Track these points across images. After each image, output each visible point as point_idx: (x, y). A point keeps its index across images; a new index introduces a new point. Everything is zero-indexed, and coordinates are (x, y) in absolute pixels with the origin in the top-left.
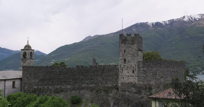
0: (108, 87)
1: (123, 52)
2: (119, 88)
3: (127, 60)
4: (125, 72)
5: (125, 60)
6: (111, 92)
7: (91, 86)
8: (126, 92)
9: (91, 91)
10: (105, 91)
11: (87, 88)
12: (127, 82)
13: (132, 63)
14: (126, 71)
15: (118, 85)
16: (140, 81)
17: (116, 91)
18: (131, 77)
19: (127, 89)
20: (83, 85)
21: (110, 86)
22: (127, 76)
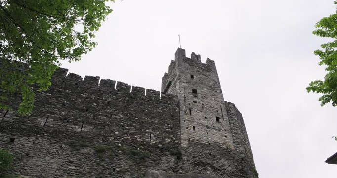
0: (146, 146)
1: (189, 77)
2: (183, 152)
3: (198, 91)
4: (197, 114)
5: (195, 92)
6: (157, 162)
7: (77, 129)
8: (205, 169)
9: (71, 145)
10: (134, 154)
11: (54, 135)
12: (205, 140)
13: (212, 102)
14: (201, 114)
15: (180, 145)
16: (238, 143)
17: (173, 160)
18: (215, 131)
19: (209, 162)
20: (42, 122)
21: (152, 142)
22: (203, 125)
